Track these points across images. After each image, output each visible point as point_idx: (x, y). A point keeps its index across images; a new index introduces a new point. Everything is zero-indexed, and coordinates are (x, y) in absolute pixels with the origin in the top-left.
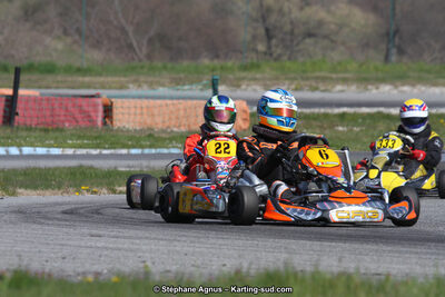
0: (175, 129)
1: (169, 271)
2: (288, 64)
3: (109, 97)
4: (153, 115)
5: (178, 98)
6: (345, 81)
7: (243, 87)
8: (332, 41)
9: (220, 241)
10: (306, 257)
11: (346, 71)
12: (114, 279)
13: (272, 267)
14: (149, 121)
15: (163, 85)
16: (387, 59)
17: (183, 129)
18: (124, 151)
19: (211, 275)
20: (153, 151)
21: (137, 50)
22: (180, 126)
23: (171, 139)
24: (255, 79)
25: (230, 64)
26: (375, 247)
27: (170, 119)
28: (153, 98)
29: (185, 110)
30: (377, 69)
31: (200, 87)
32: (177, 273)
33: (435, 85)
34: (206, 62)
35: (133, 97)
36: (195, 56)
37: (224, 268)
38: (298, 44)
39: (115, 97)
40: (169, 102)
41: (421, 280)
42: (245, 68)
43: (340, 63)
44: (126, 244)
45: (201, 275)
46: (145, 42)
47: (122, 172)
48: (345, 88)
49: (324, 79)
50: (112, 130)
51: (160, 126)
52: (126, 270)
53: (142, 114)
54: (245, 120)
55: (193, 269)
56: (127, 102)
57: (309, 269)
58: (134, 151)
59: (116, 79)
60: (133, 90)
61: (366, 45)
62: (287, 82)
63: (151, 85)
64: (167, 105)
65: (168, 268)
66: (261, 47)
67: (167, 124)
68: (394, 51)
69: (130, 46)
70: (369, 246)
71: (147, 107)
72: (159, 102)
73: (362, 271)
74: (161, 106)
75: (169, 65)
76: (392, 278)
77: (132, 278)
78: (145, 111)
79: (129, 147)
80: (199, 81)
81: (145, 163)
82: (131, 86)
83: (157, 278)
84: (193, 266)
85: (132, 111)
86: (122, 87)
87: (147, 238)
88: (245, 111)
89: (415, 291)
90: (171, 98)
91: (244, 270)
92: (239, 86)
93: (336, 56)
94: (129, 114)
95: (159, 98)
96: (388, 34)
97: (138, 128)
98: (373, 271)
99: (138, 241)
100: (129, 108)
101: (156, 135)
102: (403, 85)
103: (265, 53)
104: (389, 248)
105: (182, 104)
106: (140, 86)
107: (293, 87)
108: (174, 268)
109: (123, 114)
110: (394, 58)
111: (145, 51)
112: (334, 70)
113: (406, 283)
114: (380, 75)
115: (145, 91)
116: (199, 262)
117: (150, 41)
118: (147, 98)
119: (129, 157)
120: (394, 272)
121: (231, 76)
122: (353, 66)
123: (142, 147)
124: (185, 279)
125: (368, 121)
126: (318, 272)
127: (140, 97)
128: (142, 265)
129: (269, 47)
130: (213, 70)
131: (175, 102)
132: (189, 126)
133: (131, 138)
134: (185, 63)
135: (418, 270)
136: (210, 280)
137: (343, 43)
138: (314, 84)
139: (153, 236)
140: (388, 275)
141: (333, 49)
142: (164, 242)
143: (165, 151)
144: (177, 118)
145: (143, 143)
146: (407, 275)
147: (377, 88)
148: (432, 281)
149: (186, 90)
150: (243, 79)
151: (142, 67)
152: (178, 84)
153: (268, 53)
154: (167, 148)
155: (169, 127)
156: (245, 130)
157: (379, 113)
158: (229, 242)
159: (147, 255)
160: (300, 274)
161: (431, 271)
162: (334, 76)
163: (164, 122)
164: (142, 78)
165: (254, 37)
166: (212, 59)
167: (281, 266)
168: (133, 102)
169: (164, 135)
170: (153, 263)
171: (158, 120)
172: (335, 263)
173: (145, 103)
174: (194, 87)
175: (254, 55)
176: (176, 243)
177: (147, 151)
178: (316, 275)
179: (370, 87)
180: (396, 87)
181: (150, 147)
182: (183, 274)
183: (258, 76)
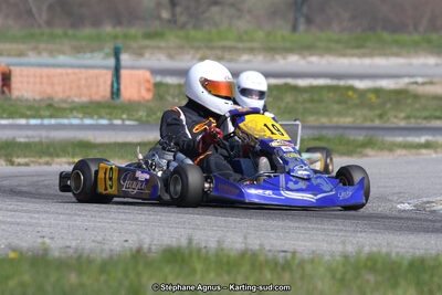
0: (76, 100)
1: (69, 247)
2: (192, 33)
3: (8, 65)
4: (53, 85)
5: (79, 67)
6: (251, 50)
7: (147, 55)
8: (239, 10)
9: (122, 216)
10: (210, 233)
11: (252, 40)
12: (12, 255)
13: (174, 243)
14: (49, 90)
15: (64, 53)
16: (295, 28)
17: (85, 99)
18: (23, 121)
19: (111, 250)
20: (53, 121)
21: (37, 16)
22: (80, 96)
23: (72, 110)
24: (159, 48)
25: (132, 31)
26: (281, 223)
27: (71, 88)
28: (54, 66)
29: (86, 79)
30: (283, 38)
31: (101, 55)
32: (77, 249)
33: (344, 55)
34: (108, 29)
35: (32, 65)
36: (97, 23)
37: (126, 244)
38: (204, 12)
39: (13, 65)
40: (70, 71)
41: (327, 258)
42: (149, 36)
43: (246, 32)
44: (25, 218)
45: (102, 251)
46: (45, 8)
47: (20, 143)
48: (251, 57)
49: (231, 49)
50: (10, 99)
51: (61, 96)
52: (24, 245)
53: (41, 83)
54: (148, 90)
55: (93, 244)
56: (25, 71)
57: (213, 245)
58: (33, 122)
59: (15, 46)
60: (33, 58)
61: (274, 13)
62: (192, 52)
63: (51, 53)
64: (67, 74)
65: (68, 244)
66: (165, 15)
67: (68, 93)
68: (302, 20)
69: (29, 12)
70: (274, 223)
71: (48, 76)
72: (59, 70)
73: (268, 248)
74: (61, 75)
75: (70, 32)
76: (298, 255)
77: (30, 253)
78: (45, 80)
79: (27, 117)
80: (101, 49)
81: (44, 134)
82: (30, 53)
83: (56, 254)
84: (94, 241)
85: (32, 80)
86: (21, 54)
87: (46, 212)
88: (148, 81)
89: (322, 270)
90: (72, 66)
91: (146, 246)
92: (141, 55)
93: (242, 24)
94: (28, 83)
95: (59, 66)
96: (296, 3)
97: (38, 98)
98: (279, 249)
99: (37, 216)
100: (28, 76)
101: (56, 105)
102: (311, 55)
103: (169, 21)
104: (296, 225)
105: (84, 73)
106: (39, 53)
107: (198, 56)
108: (74, 244)
109: (22, 82)
110: (302, 27)
111: (44, 16)
112: (240, 39)
113: (312, 261)
114: (288, 45)
115: (45, 58)
116: (99, 238)
117: (51, 7)
118: (47, 66)
119: (28, 127)
120: (300, 249)
121: (134, 45)
122: (260, 34)
123: (41, 117)
124: (85, 255)
125: (275, 93)
126: (222, 250)
127: (40, 65)
128: (40, 240)
129: (174, 15)
130: (115, 37)
131: (76, 70)
132: (90, 96)
133: (30, 108)
134: (88, 31)
135: (325, 246)
136: (111, 257)
137: (249, 12)
138: (219, 53)
139: (53, 209)
140: (294, 253)
141: (239, 17)
142: (65, 217)
143: (65, 121)
144: (79, 87)
145: (42, 113)
146: (313, 252)
147: (284, 58)
148: (338, 258)
149: (87, 59)
150: (147, 47)
151: (42, 34)
152: (79, 52)
153: (173, 21)
154: (67, 118)
155: (69, 97)
156: (148, 101)
157: (286, 84)
158: (132, 216)
159: (46, 229)
160: (204, 250)
161: (338, 248)
162: (240, 45)
163: (64, 92)
164: (42, 46)
165: (159, 5)
166: (114, 26)
167: (184, 242)
168: (32, 70)
169: (64, 105)
170: (52, 238)
171: (59, 89)
172: (240, 240)
173: (45, 71)
174: (96, 54)
175: (157, 23)
176: (77, 218)
177: (46, 122)
178: (220, 252)
179: (277, 57)
180: (304, 57)
181: (51, 117)
182: (83, 249)
183: (163, 44)
